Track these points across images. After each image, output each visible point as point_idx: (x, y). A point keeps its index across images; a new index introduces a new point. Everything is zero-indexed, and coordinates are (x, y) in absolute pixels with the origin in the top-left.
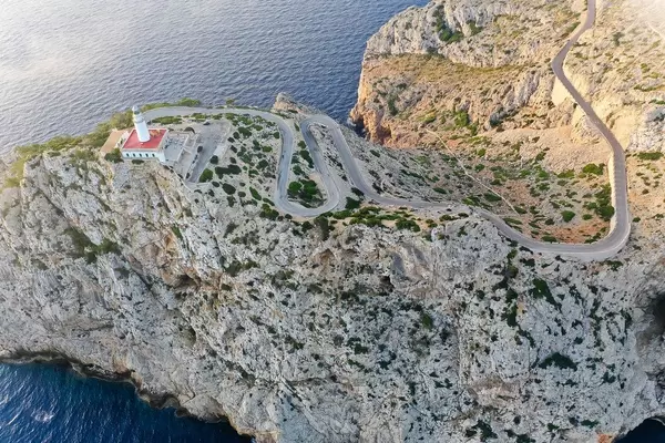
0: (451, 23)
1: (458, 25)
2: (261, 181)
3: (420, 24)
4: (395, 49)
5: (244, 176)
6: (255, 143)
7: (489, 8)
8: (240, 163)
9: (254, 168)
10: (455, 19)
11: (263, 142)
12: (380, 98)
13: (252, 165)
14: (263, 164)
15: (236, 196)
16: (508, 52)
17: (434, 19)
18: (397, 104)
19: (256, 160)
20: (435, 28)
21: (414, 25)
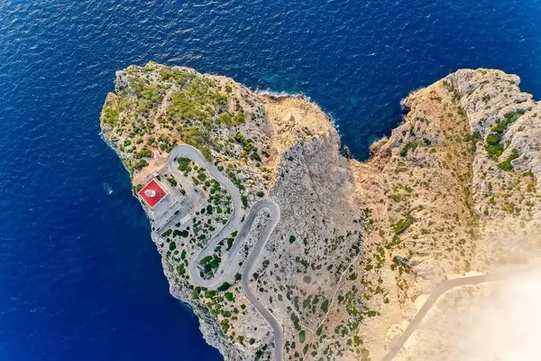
0: (507, 136)
1: (509, 142)
2: (193, 247)
3: (493, 109)
4: (464, 101)
5: (186, 240)
6: (209, 221)
7: (535, 161)
8: (191, 232)
9: (196, 237)
10: (511, 137)
11: (214, 223)
12: (408, 133)
13: (197, 235)
14: (203, 237)
15: (173, 252)
16: (486, 213)
17: (503, 119)
18: (409, 152)
19: (201, 233)
20: (495, 125)
21: (489, 103)
